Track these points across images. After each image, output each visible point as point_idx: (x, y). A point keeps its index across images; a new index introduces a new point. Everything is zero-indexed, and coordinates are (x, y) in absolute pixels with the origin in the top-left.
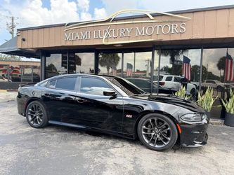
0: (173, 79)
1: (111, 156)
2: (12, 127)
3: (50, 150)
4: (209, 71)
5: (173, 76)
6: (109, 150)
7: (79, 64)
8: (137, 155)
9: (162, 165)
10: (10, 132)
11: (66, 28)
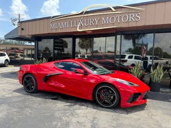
0: (134, 57)
1: (76, 116)
2: (10, 92)
3: (32, 110)
4: (164, 51)
5: (134, 55)
6: (75, 111)
7: (67, 47)
8: (96, 116)
9: (115, 125)
10: (7, 96)
11: (51, 20)
